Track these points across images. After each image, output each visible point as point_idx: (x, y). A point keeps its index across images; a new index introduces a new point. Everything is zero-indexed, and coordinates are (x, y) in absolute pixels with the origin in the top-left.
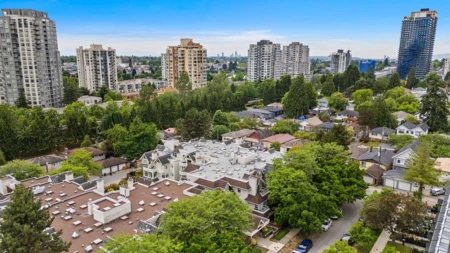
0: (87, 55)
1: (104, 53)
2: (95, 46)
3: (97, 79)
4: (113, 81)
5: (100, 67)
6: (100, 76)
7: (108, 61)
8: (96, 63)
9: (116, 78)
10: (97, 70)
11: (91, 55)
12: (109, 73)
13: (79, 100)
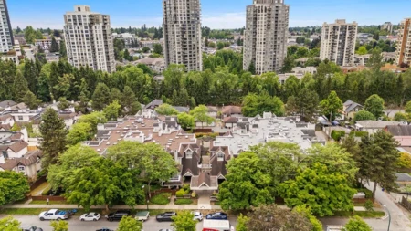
0: (327, 30)
1: (344, 28)
2: (338, 21)
3: (333, 52)
4: (349, 54)
5: (338, 41)
6: (336, 50)
7: (348, 35)
8: (334, 37)
9: (353, 51)
10: (333, 45)
11: (330, 30)
12: (346, 46)
13: (293, 70)
